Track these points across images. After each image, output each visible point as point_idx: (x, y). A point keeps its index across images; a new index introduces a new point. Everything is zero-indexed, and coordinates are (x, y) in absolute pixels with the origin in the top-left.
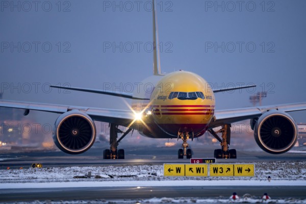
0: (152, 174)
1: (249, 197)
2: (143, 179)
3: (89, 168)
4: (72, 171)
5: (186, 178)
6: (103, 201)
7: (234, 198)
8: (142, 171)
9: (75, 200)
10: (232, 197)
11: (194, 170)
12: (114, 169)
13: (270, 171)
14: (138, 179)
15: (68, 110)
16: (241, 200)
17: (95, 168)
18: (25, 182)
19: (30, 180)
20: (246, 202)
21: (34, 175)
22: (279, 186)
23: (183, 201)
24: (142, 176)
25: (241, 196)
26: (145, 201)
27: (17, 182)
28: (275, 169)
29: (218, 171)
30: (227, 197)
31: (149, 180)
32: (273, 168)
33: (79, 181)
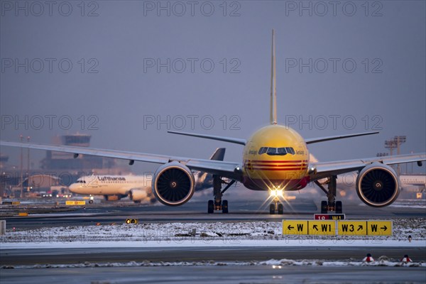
0: (269, 232)
1: (386, 259)
2: (258, 238)
3: (194, 224)
4: (173, 228)
5: (309, 237)
6: (211, 263)
7: (368, 260)
8: (256, 228)
9: (177, 261)
10: (365, 259)
11: (319, 227)
12: (223, 226)
13: (410, 229)
14: (252, 238)
15: (170, 161)
16: (377, 263)
17: (200, 224)
18: (119, 240)
19: (124, 238)
20: (382, 265)
21: (129, 233)
22: (422, 247)
23: (307, 263)
24: (256, 234)
25: (376, 258)
26: (262, 263)
27: (109, 240)
28: (416, 228)
29: (348, 230)
30: (360, 259)
31: (265, 238)
32: (414, 225)
33: (182, 239)
